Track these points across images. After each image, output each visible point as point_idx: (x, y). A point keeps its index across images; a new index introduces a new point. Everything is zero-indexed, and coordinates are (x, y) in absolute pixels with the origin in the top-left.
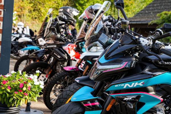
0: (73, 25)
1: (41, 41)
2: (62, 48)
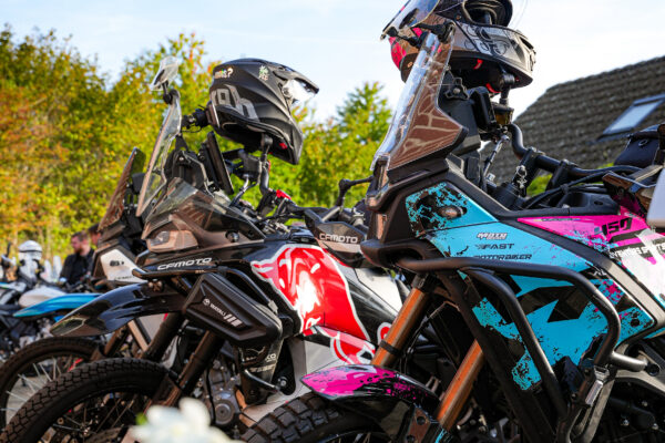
2: (247, 269)
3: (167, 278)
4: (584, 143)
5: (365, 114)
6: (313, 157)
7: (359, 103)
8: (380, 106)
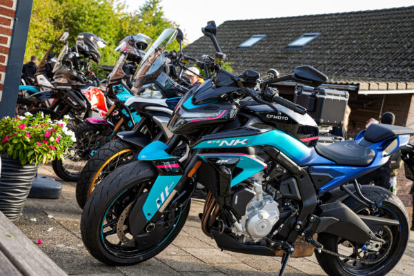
0: (96, 61)
1: (41, 79)
2: (80, 91)
3: (59, 90)
4: (231, 49)
5: (151, 12)
6: (124, 28)
7: (149, 6)
8: (159, 10)
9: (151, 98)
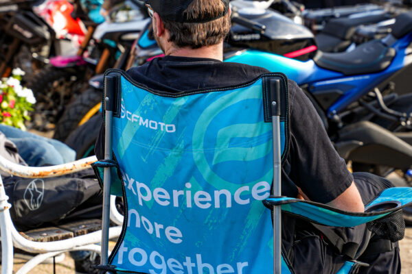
2: (31, 11)
9: (127, 21)
